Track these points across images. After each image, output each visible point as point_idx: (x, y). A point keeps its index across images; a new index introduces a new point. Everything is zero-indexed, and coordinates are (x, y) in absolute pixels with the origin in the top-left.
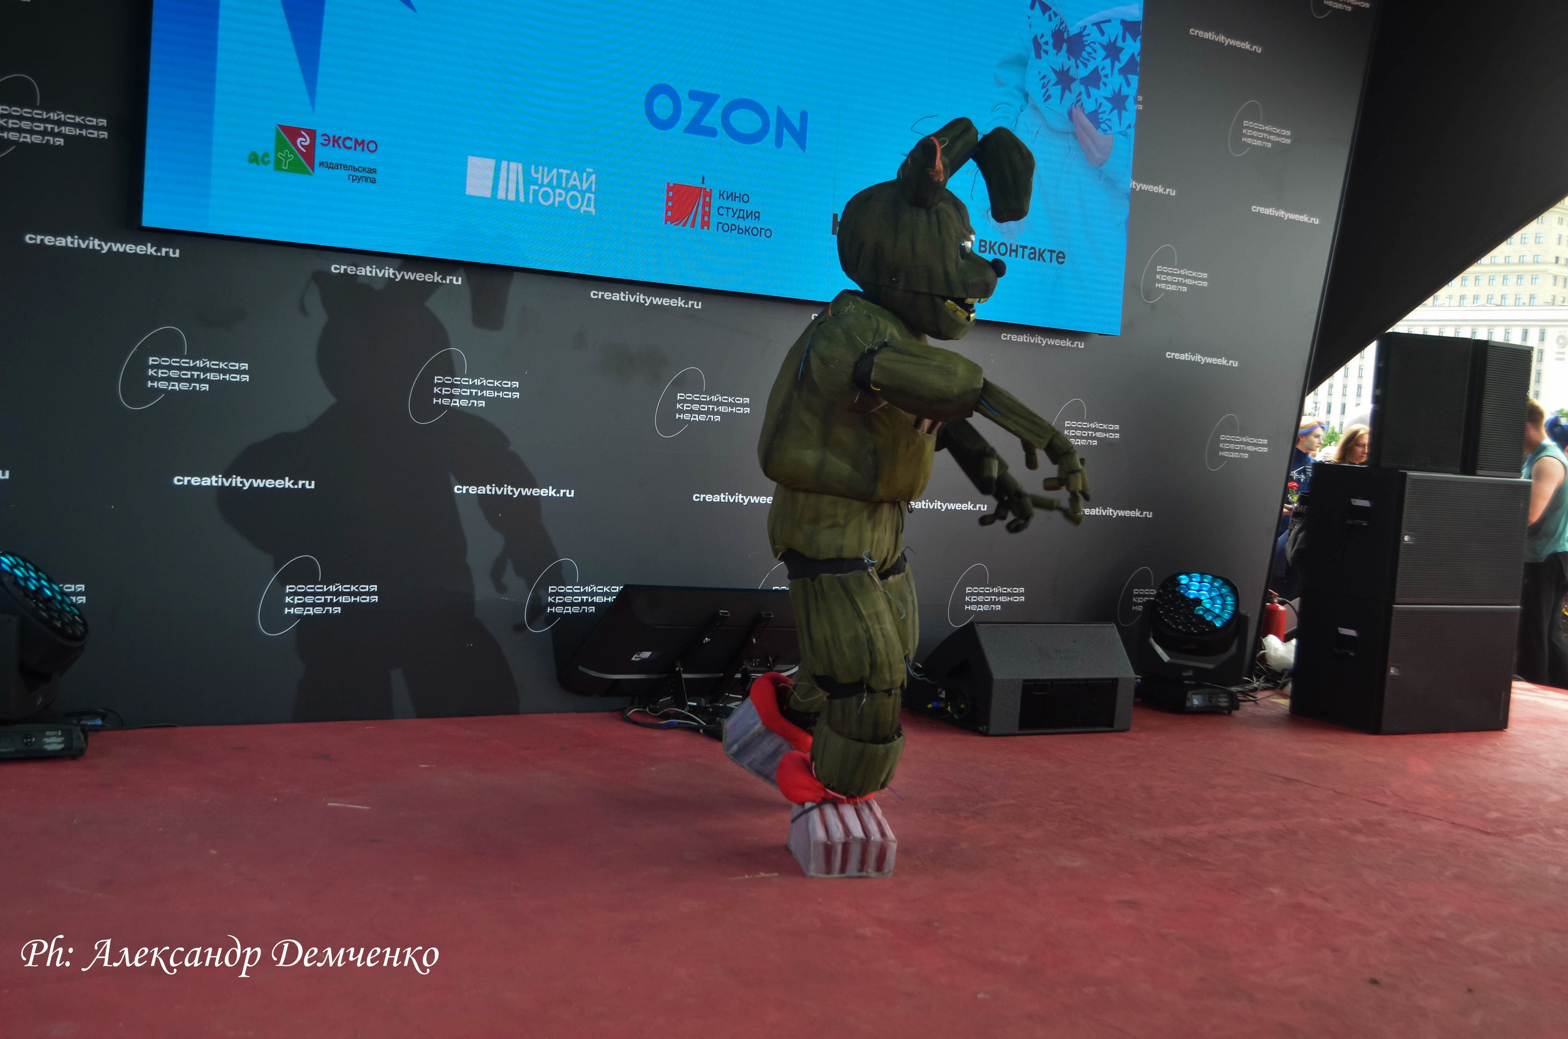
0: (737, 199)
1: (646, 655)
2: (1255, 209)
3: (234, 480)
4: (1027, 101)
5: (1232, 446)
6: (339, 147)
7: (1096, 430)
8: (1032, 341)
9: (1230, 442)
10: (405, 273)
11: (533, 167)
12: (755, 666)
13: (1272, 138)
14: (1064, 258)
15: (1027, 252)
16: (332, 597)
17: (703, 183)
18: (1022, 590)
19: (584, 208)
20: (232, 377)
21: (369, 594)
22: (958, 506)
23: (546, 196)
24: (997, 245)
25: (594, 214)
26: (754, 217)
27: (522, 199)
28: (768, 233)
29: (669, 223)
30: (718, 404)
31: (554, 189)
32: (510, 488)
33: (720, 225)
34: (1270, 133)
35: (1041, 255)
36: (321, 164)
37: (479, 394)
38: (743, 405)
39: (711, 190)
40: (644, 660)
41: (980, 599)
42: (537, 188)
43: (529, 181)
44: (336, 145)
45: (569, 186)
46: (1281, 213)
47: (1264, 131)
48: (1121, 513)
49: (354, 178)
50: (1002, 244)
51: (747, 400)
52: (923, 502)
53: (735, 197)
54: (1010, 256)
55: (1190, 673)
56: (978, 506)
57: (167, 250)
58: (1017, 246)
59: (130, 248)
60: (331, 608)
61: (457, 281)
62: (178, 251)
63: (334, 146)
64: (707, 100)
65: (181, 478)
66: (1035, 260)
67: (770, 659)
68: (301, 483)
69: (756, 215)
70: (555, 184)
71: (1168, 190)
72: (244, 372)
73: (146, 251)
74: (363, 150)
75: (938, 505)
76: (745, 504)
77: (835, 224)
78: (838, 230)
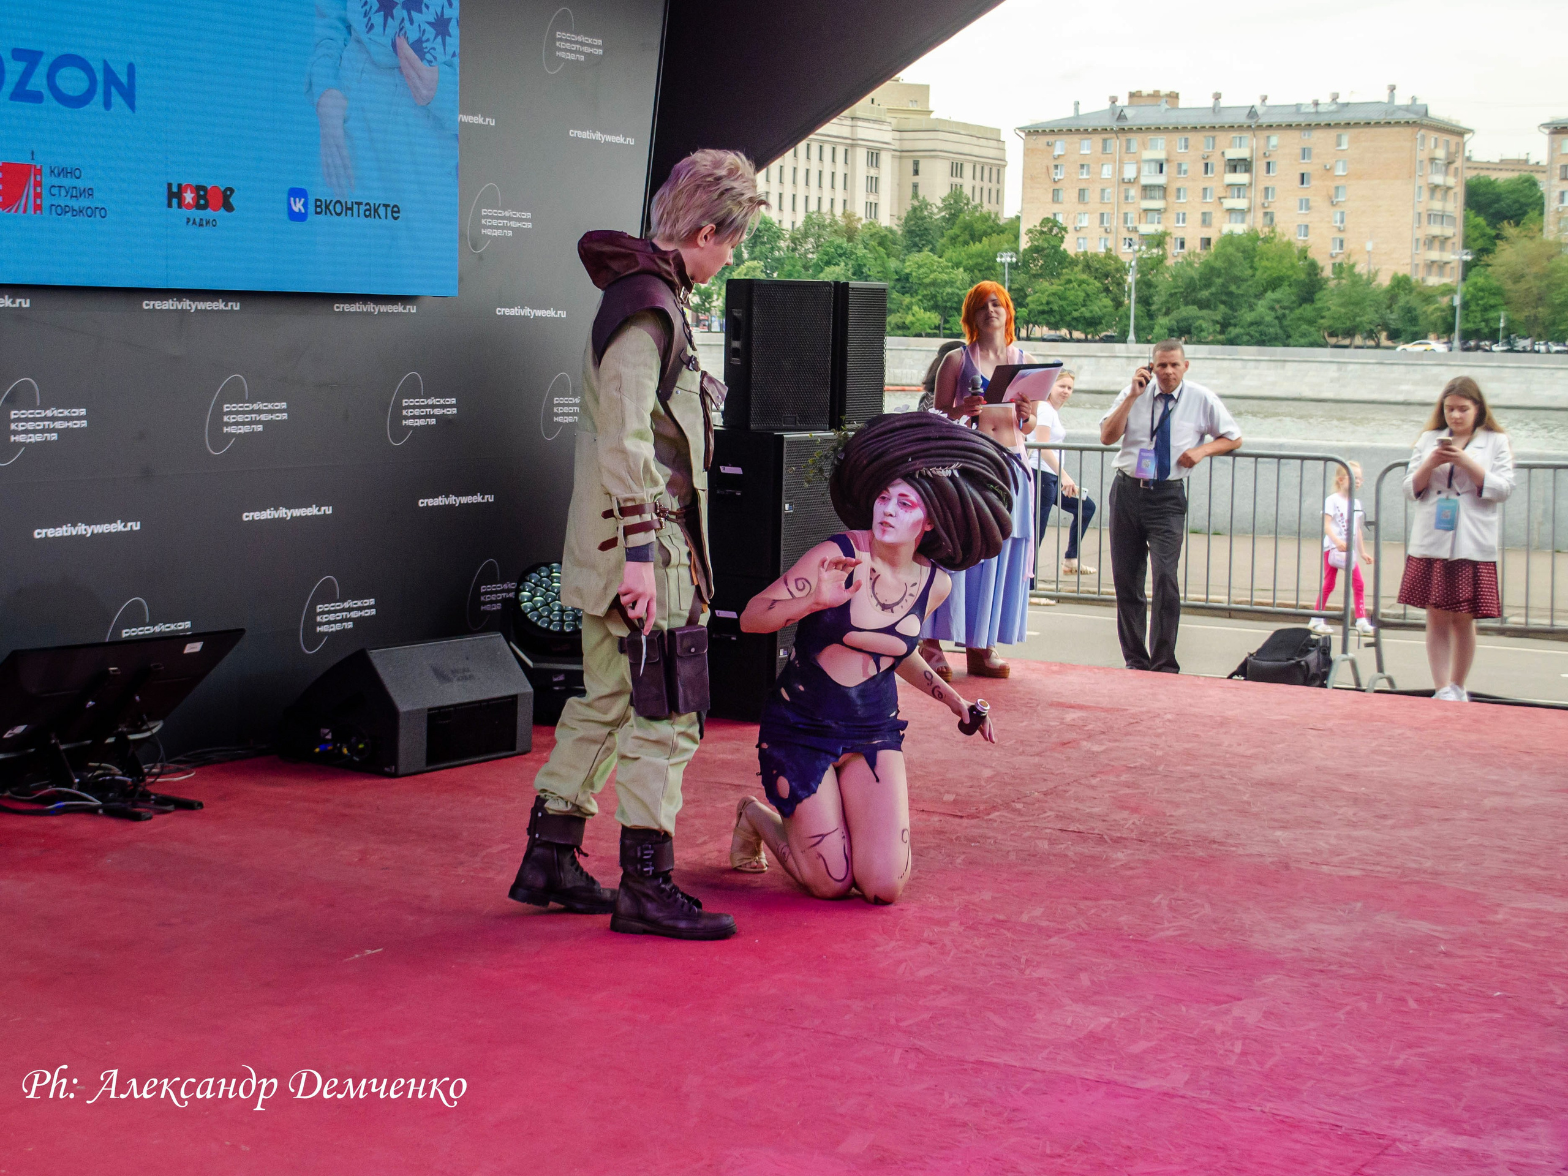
0: (69, 175)
1: (20, 729)
2: (573, 133)
4: (350, 33)
5: (566, 410)
7: (433, 407)
8: (365, 311)
9: (564, 405)
12: (130, 726)
13: (586, 49)
14: (399, 212)
15: (363, 208)
17: (33, 159)
18: (372, 601)
22: (303, 512)
24: (333, 204)
26: (86, 195)
28: (103, 212)
30: (53, 419)
33: (53, 209)
34: (582, 44)
35: (376, 211)
38: (79, 418)
39: (41, 167)
40: (16, 736)
41: (332, 617)
46: (598, 136)
47: (577, 42)
48: (464, 500)
50: (338, 202)
51: (83, 412)
52: (268, 512)
53: (67, 172)
54: (346, 214)
55: (561, 678)
56: (323, 509)
58: (352, 204)
64: (31, 58)
66: (371, 217)
69: (89, 192)
71: (487, 120)
75: (283, 513)
76: (88, 535)
77: (171, 195)
78: (175, 201)
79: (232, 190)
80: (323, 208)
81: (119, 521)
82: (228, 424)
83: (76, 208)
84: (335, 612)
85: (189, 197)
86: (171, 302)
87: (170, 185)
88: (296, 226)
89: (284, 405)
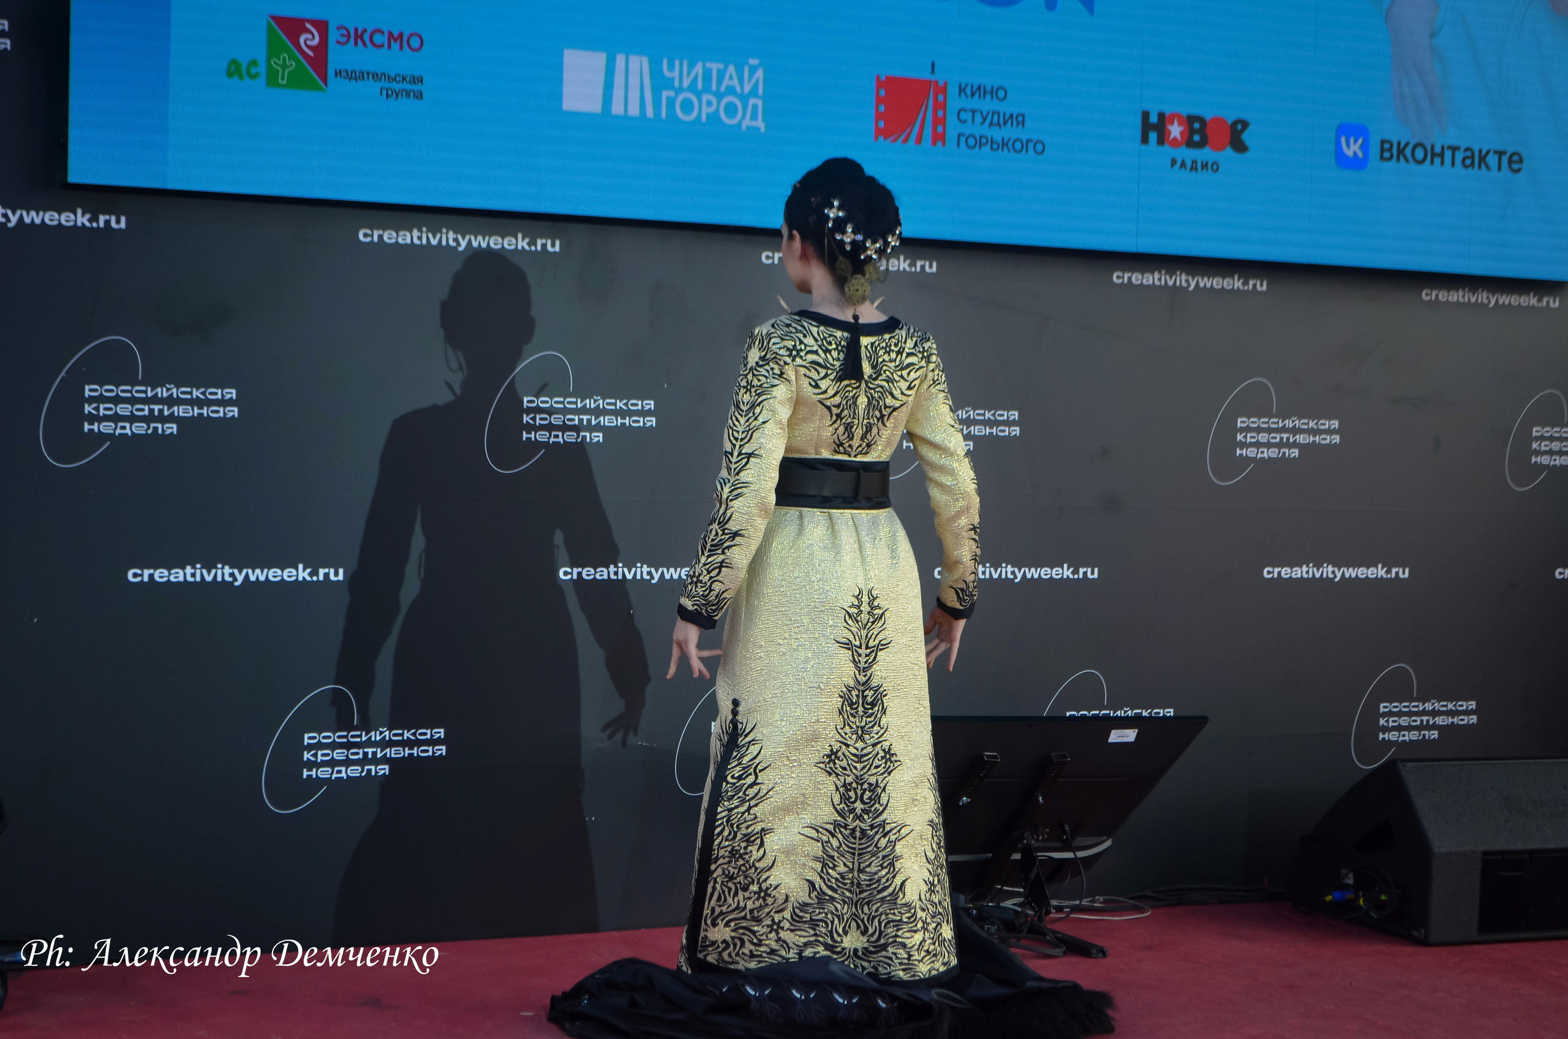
0: (988, 96)
3: (219, 572)
6: (365, 45)
8: (1473, 300)
10: (473, 238)
11: (665, 62)
12: (1043, 840)
14: (1521, 161)
15: (1459, 156)
16: (375, 750)
17: (933, 71)
18: (1472, 705)
19: (747, 122)
20: (213, 412)
21: (432, 742)
22: (1361, 572)
23: (687, 106)
25: (763, 130)
26: (1015, 123)
27: (650, 112)
28: (1039, 147)
29: (881, 139)
31: (699, 95)
32: (645, 569)
33: (963, 140)
35: (1483, 159)
36: (338, 73)
37: (593, 423)
38: (1008, 423)
39: (945, 84)
41: (1404, 721)
42: (672, 94)
43: (659, 82)
44: (359, 42)
45: (723, 88)
49: (390, 92)
50: (1419, 144)
51: (1015, 415)
52: (1305, 568)
53: (985, 92)
54: (1432, 162)
56: (1394, 570)
57: (107, 217)
58: (1443, 147)
59: (50, 218)
60: (373, 768)
61: (553, 245)
62: (123, 219)
63: (356, 44)
65: (139, 571)
66: (1473, 167)
67: (1067, 828)
68: (322, 572)
69: (1019, 120)
70: (700, 85)
72: (230, 402)
73: (76, 221)
74: (401, 48)
75: (1328, 571)
76: (1017, 581)
77: (1146, 127)
78: (1153, 136)
79: (1245, 124)
80: (1391, 151)
81: (1065, 566)
82: (1244, 445)
83: (998, 138)
84: (1410, 714)
85: (1175, 130)
86: (1157, 275)
87: (1146, 115)
88: (1352, 174)
89: (1335, 424)
